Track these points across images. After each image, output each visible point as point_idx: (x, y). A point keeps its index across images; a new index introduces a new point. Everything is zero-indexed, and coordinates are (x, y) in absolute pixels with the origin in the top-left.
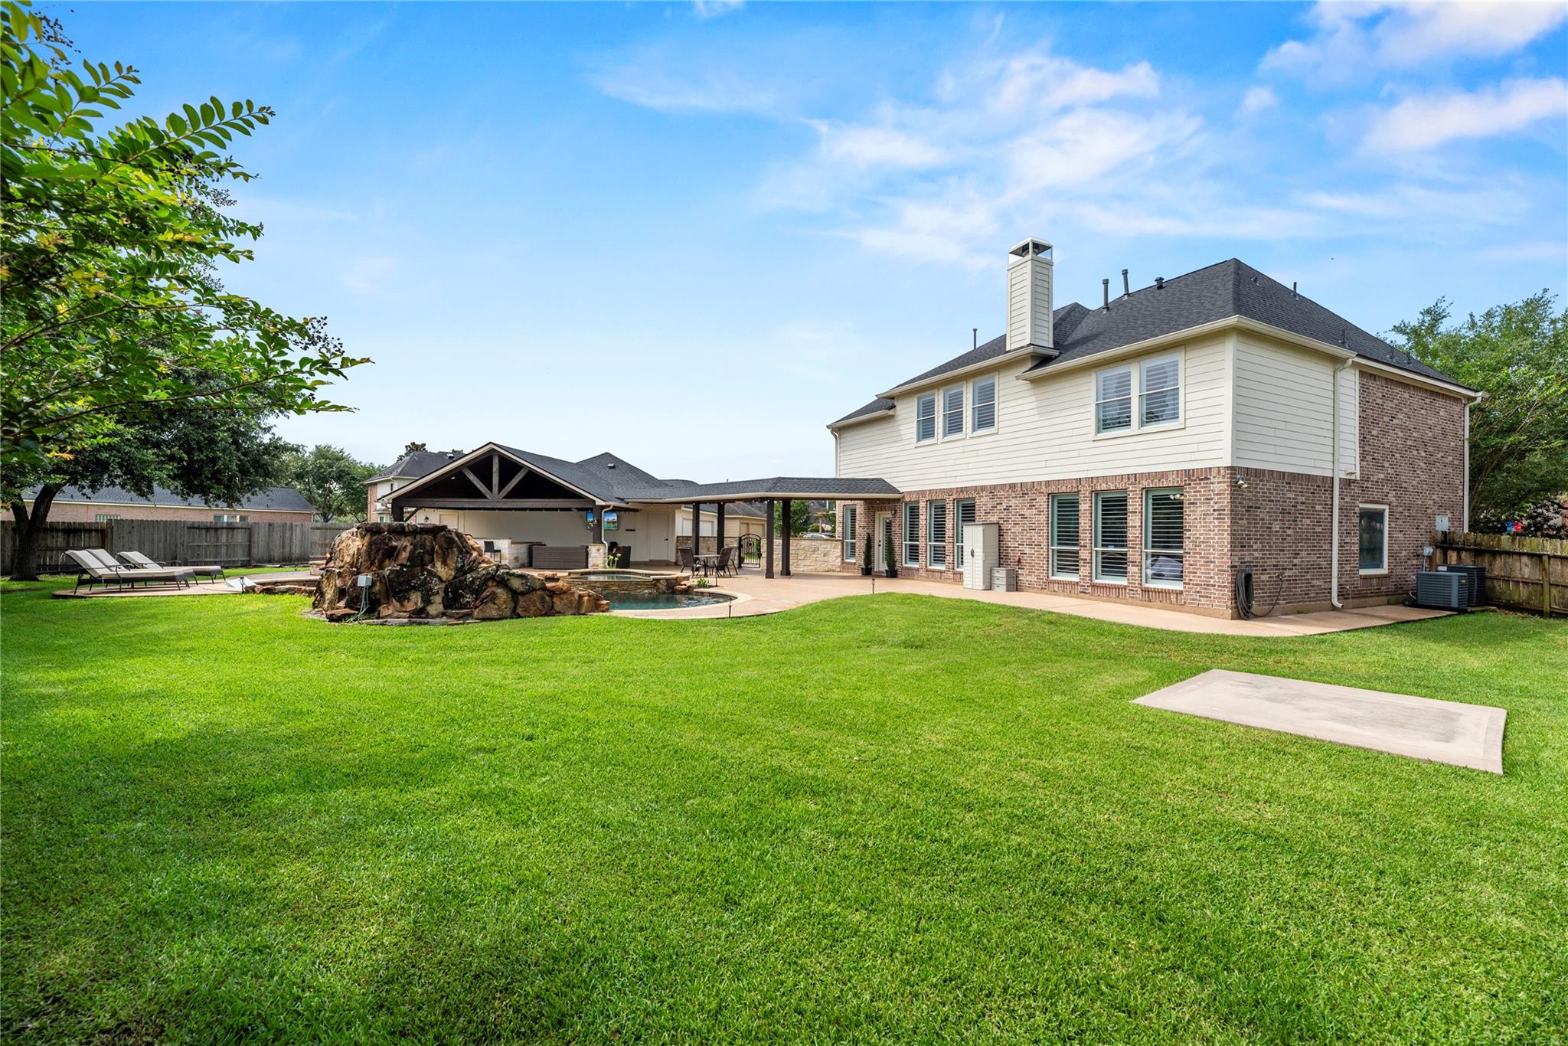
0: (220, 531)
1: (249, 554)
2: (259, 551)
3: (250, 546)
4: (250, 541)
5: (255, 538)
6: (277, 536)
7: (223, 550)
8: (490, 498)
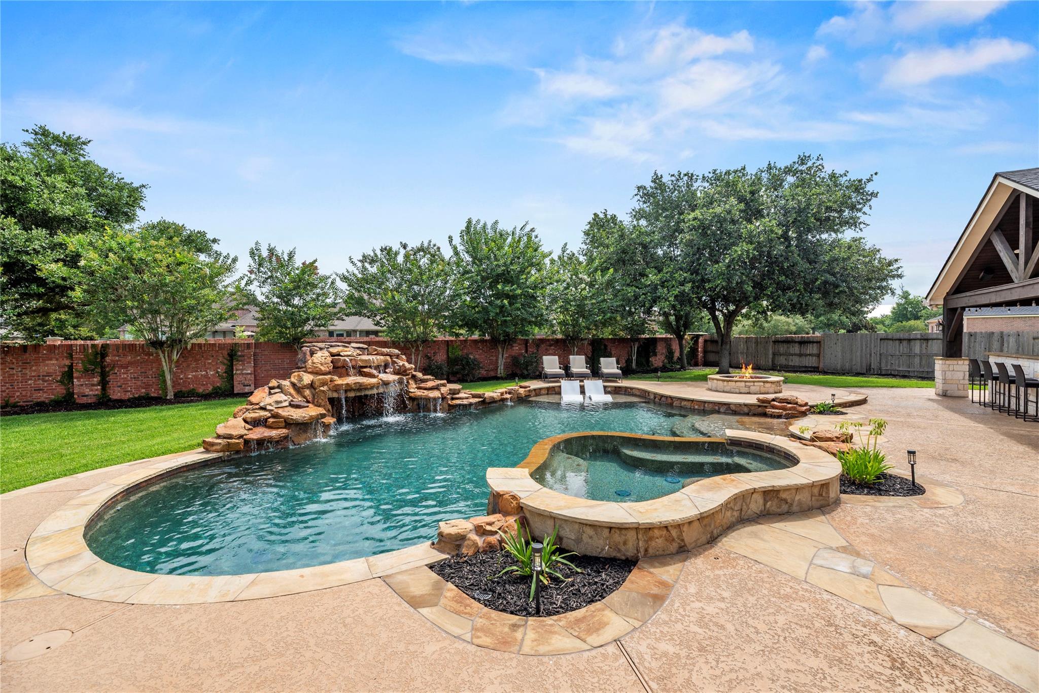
8: (1015, 280)
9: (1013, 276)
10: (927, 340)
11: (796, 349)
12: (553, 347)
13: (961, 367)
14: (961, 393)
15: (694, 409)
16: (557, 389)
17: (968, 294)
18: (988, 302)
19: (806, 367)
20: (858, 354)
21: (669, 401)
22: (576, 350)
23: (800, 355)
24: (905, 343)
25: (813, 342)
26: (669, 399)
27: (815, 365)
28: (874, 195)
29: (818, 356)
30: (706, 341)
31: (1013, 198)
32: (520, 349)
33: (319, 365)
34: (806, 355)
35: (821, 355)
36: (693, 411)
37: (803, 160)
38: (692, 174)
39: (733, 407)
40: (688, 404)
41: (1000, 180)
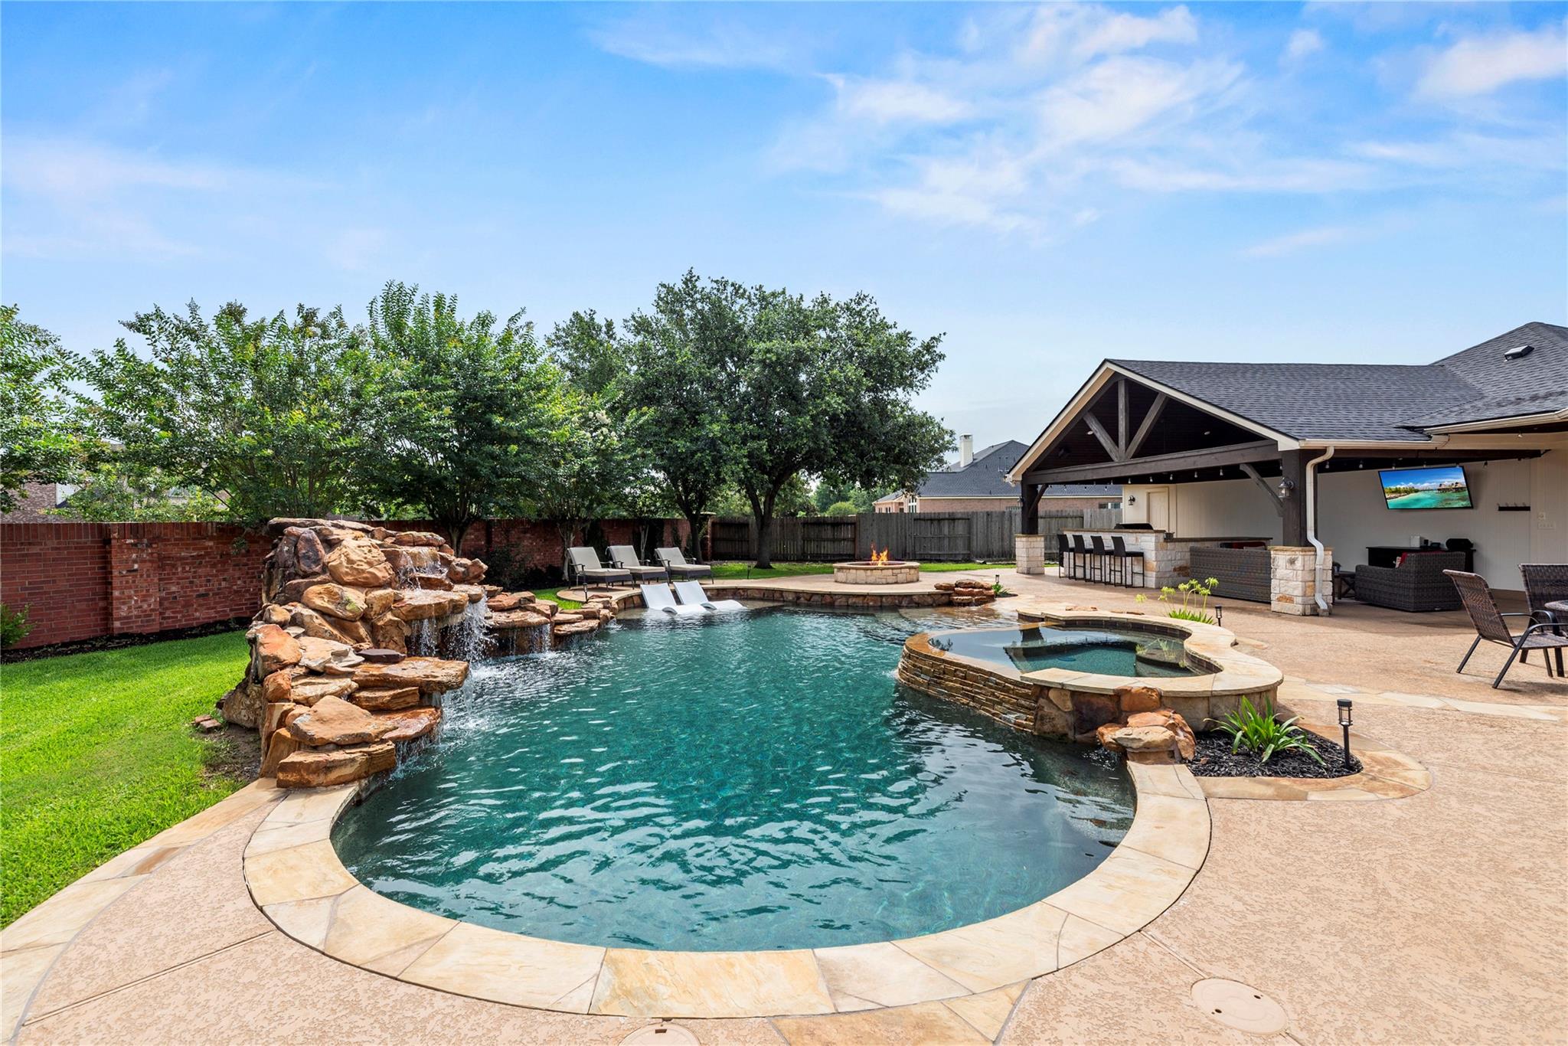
0: (942, 523)
1: (969, 548)
2: (978, 544)
3: (969, 538)
4: (969, 533)
5: (974, 531)
6: (995, 528)
7: (946, 542)
8: (1115, 459)
9: (1113, 456)
10: (954, 520)
11: (828, 533)
12: (528, 535)
13: (1038, 544)
14: (1038, 570)
15: (868, 607)
16: (637, 600)
17: (1057, 470)
18: (1082, 479)
19: (840, 555)
20: (894, 537)
21: (828, 599)
22: (572, 538)
23: (834, 540)
24: (936, 523)
25: (848, 524)
26: (828, 597)
27: (850, 552)
28: (942, 357)
29: (854, 540)
30: (713, 524)
31: (1110, 385)
32: (477, 539)
33: (365, 567)
34: (840, 540)
35: (857, 539)
36: (882, 608)
37: (860, 299)
38: (740, 287)
39: (916, 599)
40: (859, 601)
41: (1108, 365)
